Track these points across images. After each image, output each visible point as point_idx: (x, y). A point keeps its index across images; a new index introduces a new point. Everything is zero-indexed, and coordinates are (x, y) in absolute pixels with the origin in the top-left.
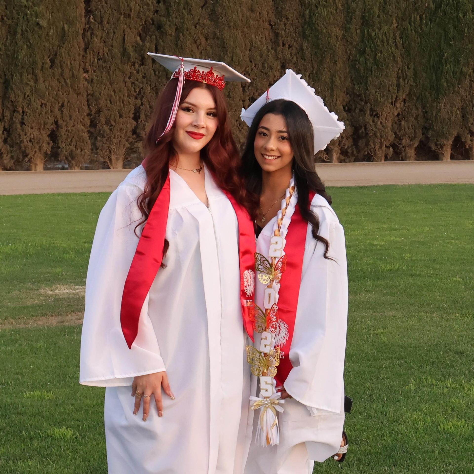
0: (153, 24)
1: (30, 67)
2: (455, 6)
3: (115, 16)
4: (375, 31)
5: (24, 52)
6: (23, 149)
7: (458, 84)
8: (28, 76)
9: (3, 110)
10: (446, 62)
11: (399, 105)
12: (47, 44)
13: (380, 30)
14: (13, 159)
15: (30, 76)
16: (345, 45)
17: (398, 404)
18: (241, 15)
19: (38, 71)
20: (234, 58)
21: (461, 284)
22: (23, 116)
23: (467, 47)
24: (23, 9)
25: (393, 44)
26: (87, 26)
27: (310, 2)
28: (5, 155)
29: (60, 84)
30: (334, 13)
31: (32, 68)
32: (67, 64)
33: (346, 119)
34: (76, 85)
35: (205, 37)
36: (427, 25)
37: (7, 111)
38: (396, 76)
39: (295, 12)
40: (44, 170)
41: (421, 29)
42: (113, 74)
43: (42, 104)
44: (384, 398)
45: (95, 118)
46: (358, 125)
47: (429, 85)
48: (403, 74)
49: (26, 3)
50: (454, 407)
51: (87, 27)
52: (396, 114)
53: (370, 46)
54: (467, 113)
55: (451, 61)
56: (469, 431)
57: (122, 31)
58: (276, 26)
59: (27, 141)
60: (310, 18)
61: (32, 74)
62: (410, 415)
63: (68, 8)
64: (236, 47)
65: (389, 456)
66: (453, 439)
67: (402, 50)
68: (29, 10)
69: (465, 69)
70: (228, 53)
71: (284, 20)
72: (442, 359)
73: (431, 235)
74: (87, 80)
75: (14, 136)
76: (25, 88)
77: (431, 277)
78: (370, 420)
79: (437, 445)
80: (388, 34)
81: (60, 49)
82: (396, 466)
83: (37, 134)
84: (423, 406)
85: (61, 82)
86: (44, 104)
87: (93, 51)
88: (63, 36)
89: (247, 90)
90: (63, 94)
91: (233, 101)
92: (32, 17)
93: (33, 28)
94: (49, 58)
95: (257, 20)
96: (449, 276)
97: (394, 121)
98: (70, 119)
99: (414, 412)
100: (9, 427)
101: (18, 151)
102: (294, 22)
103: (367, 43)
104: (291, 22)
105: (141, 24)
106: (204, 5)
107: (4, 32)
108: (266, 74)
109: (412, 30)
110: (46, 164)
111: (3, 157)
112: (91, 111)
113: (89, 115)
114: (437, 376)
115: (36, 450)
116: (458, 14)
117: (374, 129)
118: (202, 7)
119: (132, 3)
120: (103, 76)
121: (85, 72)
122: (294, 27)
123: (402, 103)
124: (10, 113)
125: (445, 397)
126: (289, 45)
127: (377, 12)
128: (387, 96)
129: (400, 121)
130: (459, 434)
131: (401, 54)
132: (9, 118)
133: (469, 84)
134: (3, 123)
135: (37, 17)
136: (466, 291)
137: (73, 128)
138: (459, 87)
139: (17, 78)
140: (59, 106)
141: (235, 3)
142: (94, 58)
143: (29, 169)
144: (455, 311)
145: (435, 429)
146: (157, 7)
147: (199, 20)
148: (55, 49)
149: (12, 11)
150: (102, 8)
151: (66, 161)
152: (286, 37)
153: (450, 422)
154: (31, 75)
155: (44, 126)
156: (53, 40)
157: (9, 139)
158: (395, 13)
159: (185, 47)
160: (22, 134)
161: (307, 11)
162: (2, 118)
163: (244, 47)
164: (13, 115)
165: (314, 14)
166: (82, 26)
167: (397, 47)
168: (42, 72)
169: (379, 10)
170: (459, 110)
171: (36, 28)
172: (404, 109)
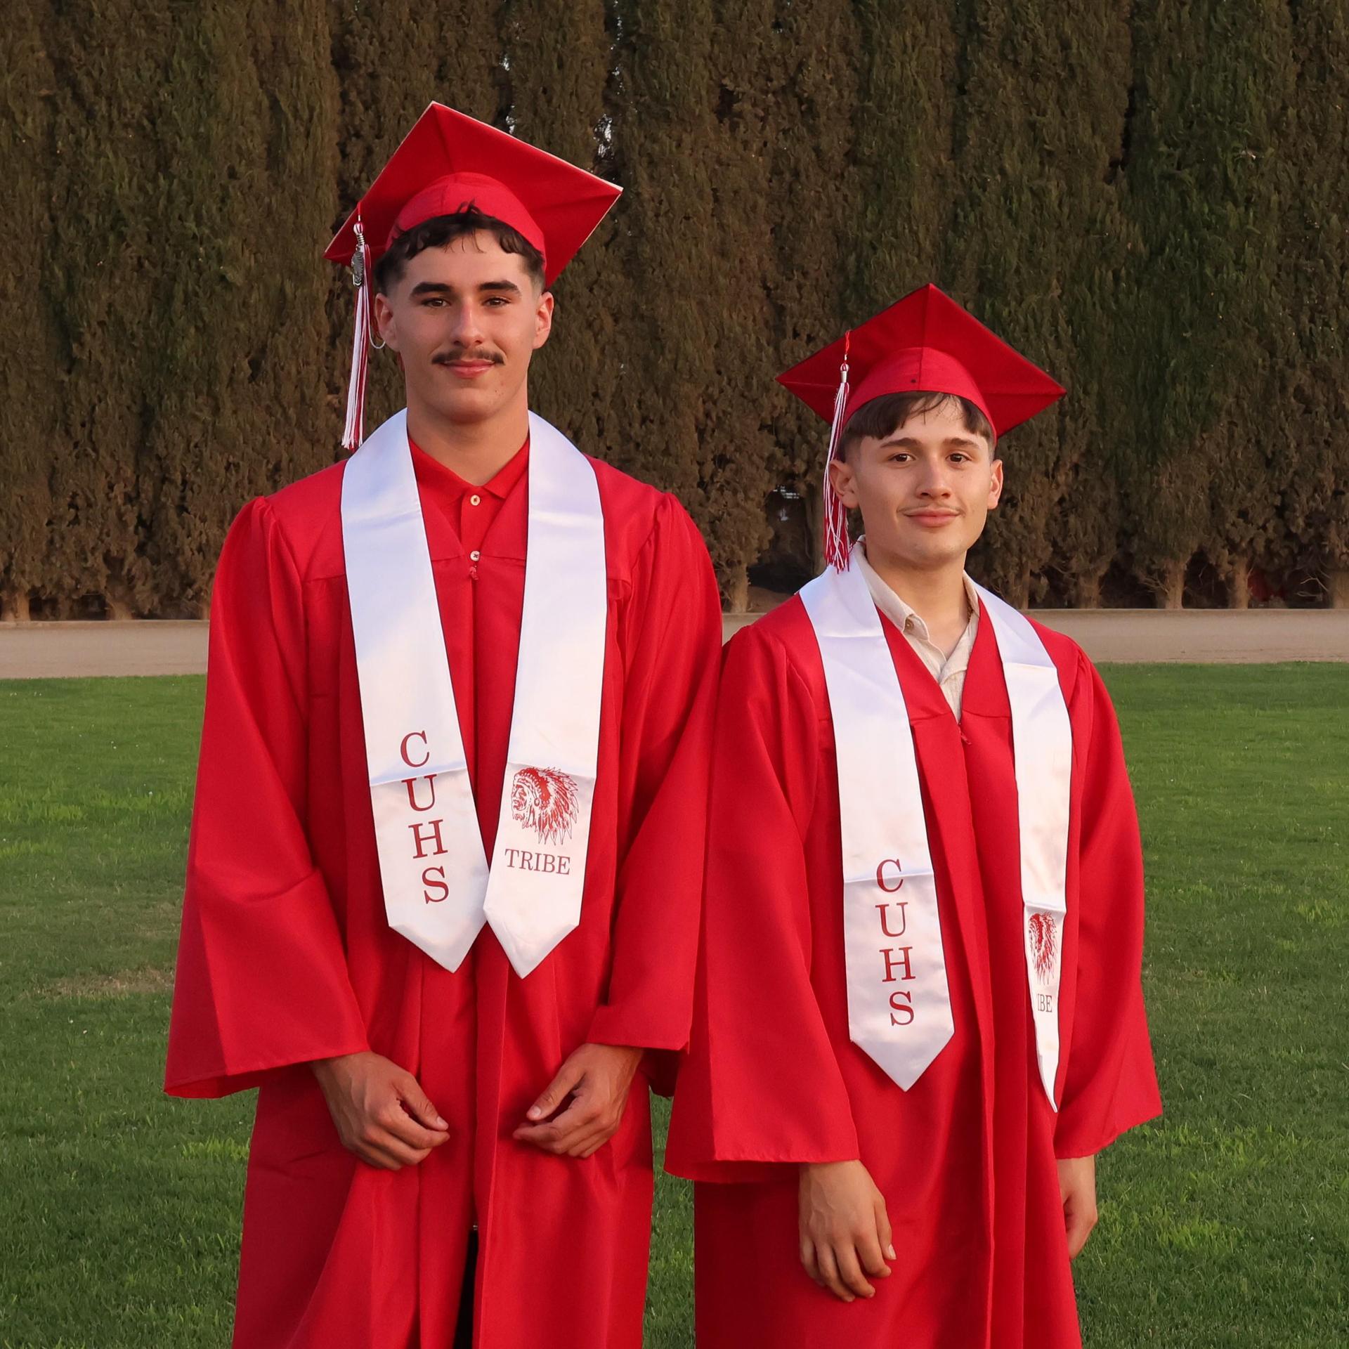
1: (203, 378)
2: (1197, 249)
4: (1008, 304)
5: (188, 343)
6: (183, 568)
7: (1203, 431)
8: (196, 398)
9: (138, 477)
10: (1174, 379)
11: (1064, 477)
12: (242, 326)
13: (1020, 303)
14: (158, 592)
15: (200, 400)
18: (696, 263)
19: (221, 389)
20: (681, 363)
21: (1211, 900)
22: (183, 491)
23: (1224, 345)
24: (189, 243)
25: (1051, 335)
26: (338, 284)
27: (857, 236)
28: (139, 586)
29: (273, 418)
30: (913, 261)
31: (208, 381)
32: (289, 373)
34: (310, 422)
35: (613, 315)
36: (1129, 292)
37: (147, 478)
38: (1057, 410)
39: (823, 259)
41: (1117, 301)
42: (397, 396)
43: (229, 464)
47: (1133, 432)
48: (1073, 405)
49: (196, 230)
50: (1195, 1192)
51: (336, 286)
52: (1056, 499)
55: (1186, 379)
56: (1230, 1249)
58: (779, 291)
59: (191, 550)
60: (857, 273)
61: (208, 394)
63: (294, 241)
64: (685, 338)
66: (1192, 1266)
67: (1072, 351)
68: (204, 246)
69: (1217, 397)
70: (667, 352)
71: (797, 276)
72: (1166, 1077)
73: (1138, 784)
74: (335, 409)
75: (162, 537)
76: (189, 426)
79: (1156, 1279)
80: (1038, 313)
83: (215, 535)
85: (274, 413)
86: (234, 465)
88: (280, 307)
89: (709, 439)
90: (278, 443)
91: (677, 463)
92: (210, 262)
93: (211, 287)
94: (246, 356)
95: (735, 276)
96: (1181, 881)
97: (1052, 515)
100: (146, 1226)
101: (170, 574)
102: (820, 282)
104: (814, 283)
106: (613, 239)
107: (142, 294)
108: (754, 401)
109: (1094, 304)
111: (134, 586)
115: (211, 1280)
116: (1202, 268)
117: (1005, 533)
118: (607, 245)
120: (373, 400)
121: (330, 392)
122: (821, 295)
123: (1071, 473)
124: (154, 485)
125: (1174, 1167)
126: (809, 336)
127: (1014, 262)
128: (1036, 457)
129: (1066, 516)
130: (1206, 1255)
131: (1069, 361)
132: (151, 494)
133: (1228, 430)
134: (136, 508)
135: (220, 262)
136: (1221, 916)
138: (1203, 439)
139: (171, 402)
140: (268, 470)
141: (685, 235)
143: (195, 615)
144: (1195, 963)
145: (1150, 1244)
147: (599, 274)
148: (263, 338)
149: (164, 248)
152: (801, 315)
153: (1185, 1227)
154: (205, 397)
157: (150, 544)
158: (1057, 265)
160: (181, 533)
161: (852, 258)
162: (133, 495)
163: (703, 338)
164: (162, 489)
165: (867, 265)
166: (327, 284)
167: (1059, 344)
168: (229, 389)
169: (1019, 256)
170: (1203, 491)
171: (218, 288)
172: (1075, 487)
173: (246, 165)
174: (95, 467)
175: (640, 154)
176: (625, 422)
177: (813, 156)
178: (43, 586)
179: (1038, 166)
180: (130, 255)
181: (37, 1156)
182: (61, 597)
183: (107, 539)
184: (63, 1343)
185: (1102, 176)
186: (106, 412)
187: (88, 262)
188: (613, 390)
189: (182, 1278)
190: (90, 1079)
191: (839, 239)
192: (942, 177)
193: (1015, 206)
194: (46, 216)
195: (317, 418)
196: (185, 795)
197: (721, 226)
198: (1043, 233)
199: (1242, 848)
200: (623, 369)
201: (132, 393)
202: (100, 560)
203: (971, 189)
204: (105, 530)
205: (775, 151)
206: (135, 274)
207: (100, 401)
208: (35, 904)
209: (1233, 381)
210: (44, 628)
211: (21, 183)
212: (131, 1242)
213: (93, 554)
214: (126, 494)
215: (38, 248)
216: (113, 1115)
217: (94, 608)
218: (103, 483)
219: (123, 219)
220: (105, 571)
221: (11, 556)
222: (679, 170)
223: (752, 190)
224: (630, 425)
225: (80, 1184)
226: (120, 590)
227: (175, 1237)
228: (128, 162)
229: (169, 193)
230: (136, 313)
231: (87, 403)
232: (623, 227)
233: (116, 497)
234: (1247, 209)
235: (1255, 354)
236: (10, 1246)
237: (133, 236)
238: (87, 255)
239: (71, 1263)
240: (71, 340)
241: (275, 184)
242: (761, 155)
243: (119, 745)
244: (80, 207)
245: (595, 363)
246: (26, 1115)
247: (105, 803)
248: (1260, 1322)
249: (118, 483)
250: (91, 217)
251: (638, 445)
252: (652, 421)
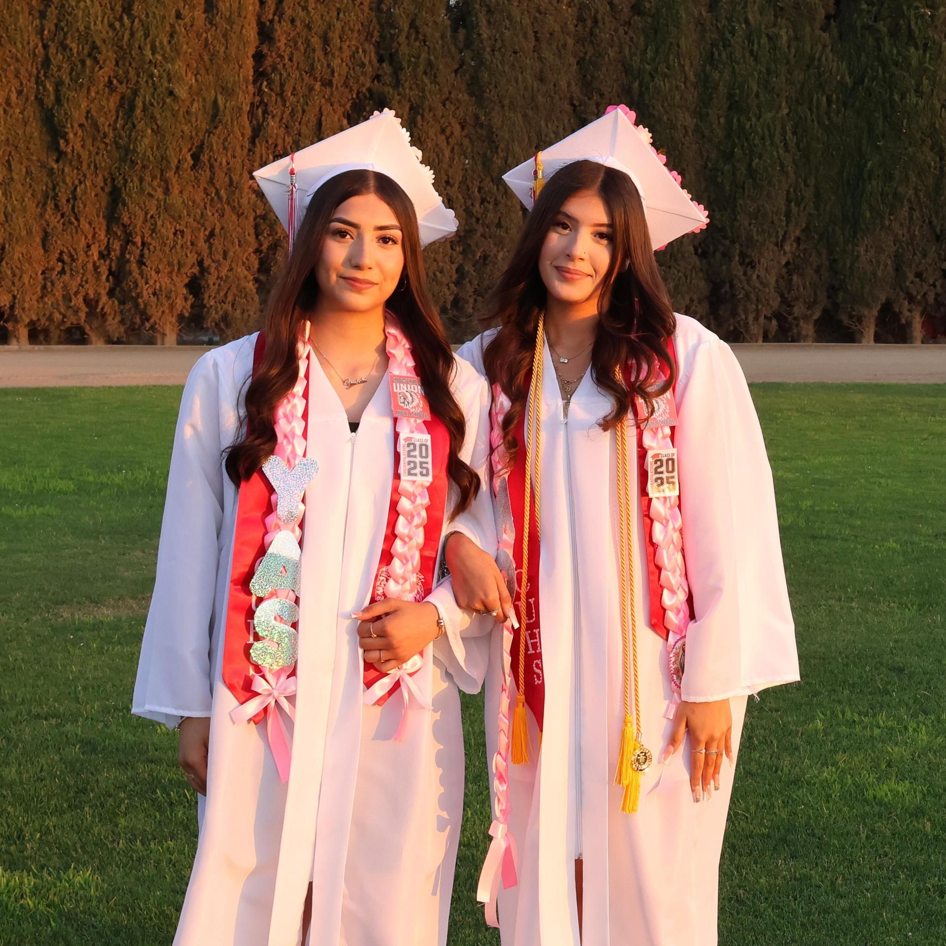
0: (371, 98)
1: (157, 167)
2: (888, 80)
3: (307, 84)
4: (749, 119)
6: (142, 306)
7: (891, 214)
8: (152, 181)
9: (109, 239)
10: (870, 176)
11: (789, 247)
12: (186, 128)
13: (758, 119)
14: (124, 324)
15: (155, 183)
16: (699, 143)
17: (797, 754)
18: (521, 86)
19: (170, 174)
21: (898, 553)
22: (142, 250)
23: (907, 151)
24: (146, 66)
25: (781, 142)
26: (257, 98)
27: (640, 68)
28: (110, 318)
29: (209, 197)
30: (681, 86)
31: (161, 169)
32: (221, 164)
33: (698, 270)
34: (236, 200)
35: (460, 124)
36: (838, 112)
37: (115, 241)
38: (785, 197)
39: (615, 84)
40: (179, 343)
41: (829, 119)
43: (176, 231)
44: (772, 742)
45: (267, 256)
46: (718, 281)
47: (840, 214)
48: (797, 195)
50: (891, 761)
51: (256, 100)
52: (784, 263)
53: (743, 146)
54: (904, 263)
55: (878, 176)
56: (917, 802)
57: (317, 109)
58: (582, 107)
59: (148, 294)
61: (161, 180)
62: (816, 772)
63: (225, 66)
64: (513, 141)
65: (784, 840)
66: (891, 813)
67: (796, 154)
68: (158, 68)
69: (901, 190)
70: (499, 150)
71: (596, 97)
72: (869, 679)
73: (845, 469)
75: (127, 284)
76: (147, 202)
77: (846, 540)
78: (750, 780)
79: (864, 823)
80: (772, 126)
81: (209, 136)
82: (796, 858)
83: (166, 283)
84: (841, 758)
85: (209, 193)
86: (180, 231)
87: (267, 142)
88: (215, 115)
91: (507, 233)
92: (162, 80)
93: (163, 99)
94: (190, 150)
95: (551, 96)
96: (877, 539)
97: (780, 274)
98: (225, 258)
99: (823, 766)
100: (133, 784)
101: (133, 312)
103: (737, 141)
105: (350, 97)
106: (461, 66)
107: (112, 104)
109: (813, 120)
110: (181, 334)
111: (106, 320)
112: (261, 245)
113: (257, 251)
114: (861, 708)
115: (182, 823)
116: (891, 95)
117: (747, 287)
118: (456, 72)
119: (336, 61)
123: (795, 245)
124: (121, 245)
125: (876, 743)
127: (755, 88)
128: (769, 232)
129: (790, 275)
130: (900, 806)
131: (794, 161)
132: (118, 252)
133: (909, 214)
134: (107, 262)
135: (169, 81)
136: (906, 565)
137: (230, 274)
138: (890, 219)
139: (133, 184)
140: (206, 235)
141: (513, 65)
142: (268, 154)
143: (151, 342)
144: (888, 598)
145: (860, 798)
146: (379, 69)
147: (450, 93)
148: (201, 137)
149: (128, 70)
150: (283, 68)
151: (216, 330)
153: (884, 785)
154: (158, 180)
155: (179, 269)
156: (197, 121)
157: (118, 289)
158: (786, 91)
159: (425, 139)
160: (141, 282)
161: (636, 84)
162: (105, 253)
163: (526, 140)
164: (126, 249)
165: (647, 88)
166: (248, 99)
167: (787, 150)
168: (177, 175)
169: (759, 84)
170: (890, 258)
171: (168, 100)
172: (797, 254)
173: (189, 8)
174: (77, 232)
175: (480, 5)
176: (469, 203)
177: (608, 7)
178: (39, 320)
179: (772, 18)
180: (103, 75)
181: (50, 734)
182: (52, 328)
183: (87, 286)
184: (75, 868)
185: (819, 26)
186: (85, 192)
187: (71, 80)
188: (460, 179)
189: (160, 822)
190: (88, 679)
191: (627, 70)
192: (702, 25)
193: (756, 47)
194: (40, 45)
195: (242, 198)
196: (149, 473)
197: (540, 59)
198: (777, 68)
199: (921, 516)
200: (469, 164)
201: (104, 176)
202: (81, 300)
203: (724, 34)
204: (85, 279)
205: (580, 4)
206: (107, 89)
207: (80, 183)
208: (42, 552)
209: (913, 178)
210: (40, 351)
211: (21, 21)
212: (122, 795)
213: (76, 297)
214: (100, 252)
215: (34, 70)
216: (105, 704)
217: (77, 336)
218: (83, 243)
219: (97, 48)
220: (84, 309)
221: (14, 297)
222: (510, 17)
223: (563, 32)
224: (472, 205)
225: (83, 754)
226: (95, 324)
227: (154, 792)
228: (101, 6)
229: (131, 29)
230: (106, 119)
231: (70, 184)
232: (468, 59)
233: (93, 254)
234: (925, 51)
235: (929, 158)
236: (33, 798)
237: (105, 61)
238: (70, 74)
239: (79, 810)
240: (59, 138)
241: (211, 23)
242: (570, 7)
243: (99, 436)
244: (65, 38)
245: (447, 159)
246: (41, 704)
247: (91, 478)
248: (939, 853)
249: (94, 243)
250: (74, 45)
251: (478, 220)
252: (489, 202)
